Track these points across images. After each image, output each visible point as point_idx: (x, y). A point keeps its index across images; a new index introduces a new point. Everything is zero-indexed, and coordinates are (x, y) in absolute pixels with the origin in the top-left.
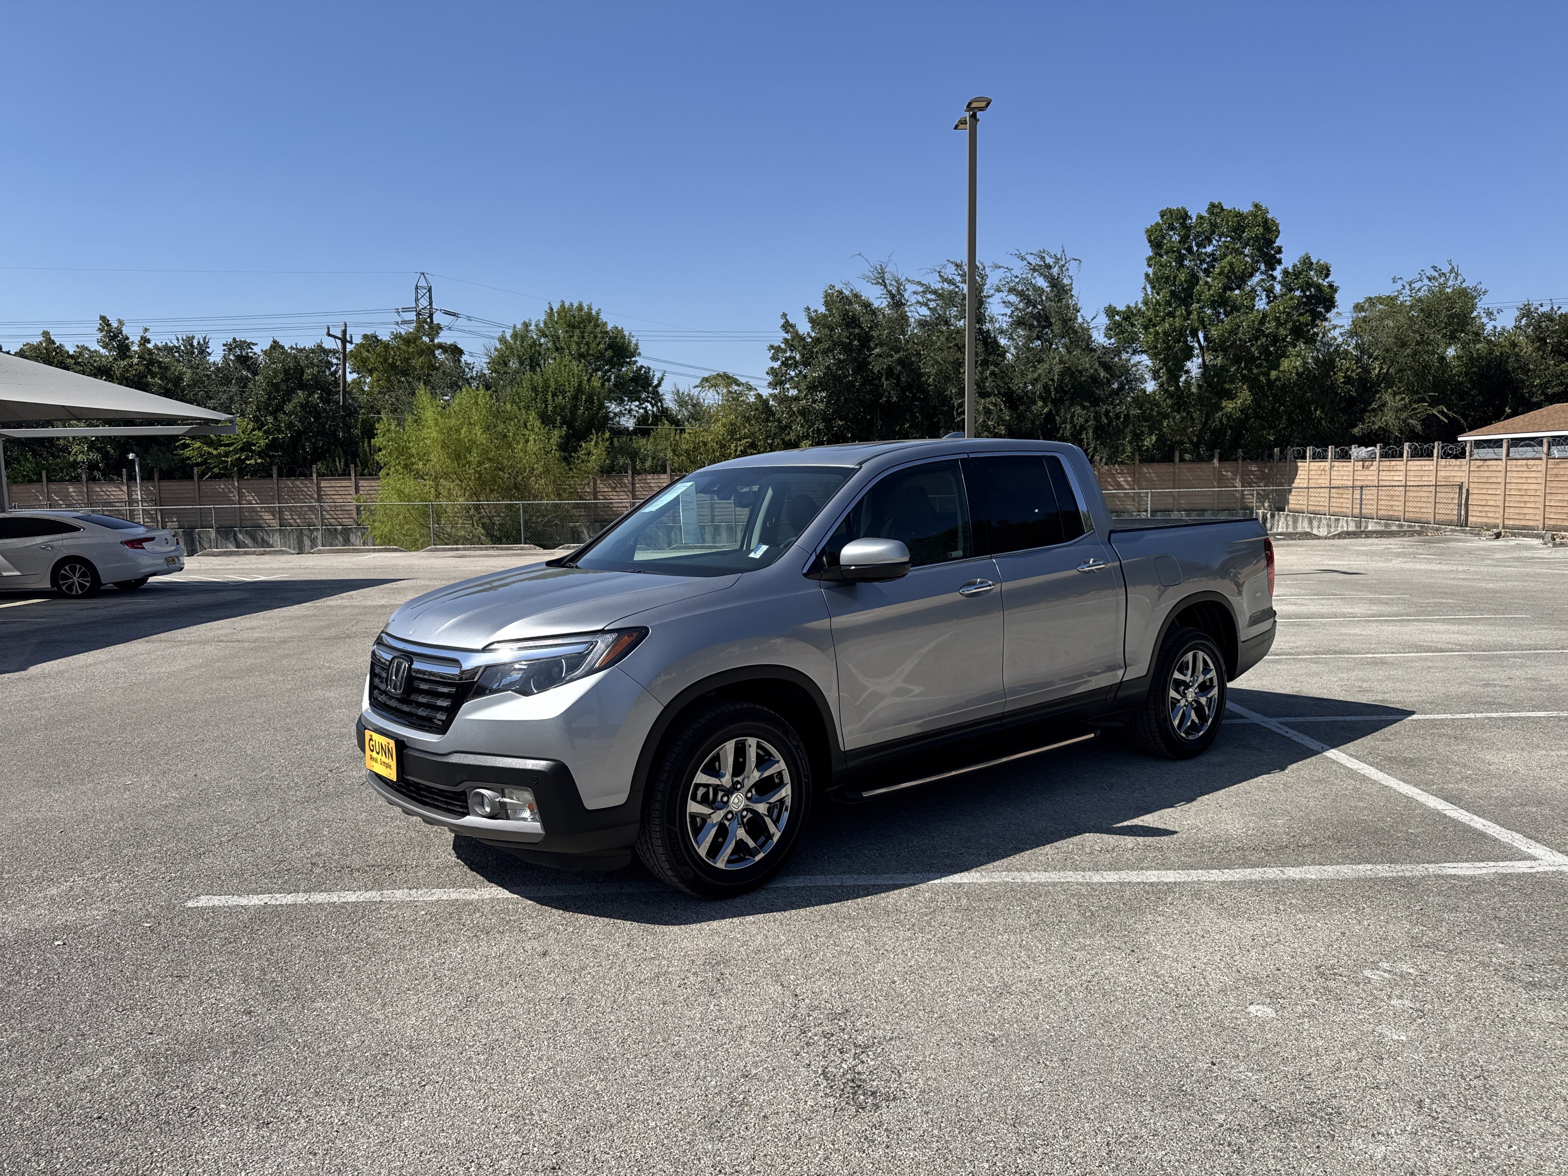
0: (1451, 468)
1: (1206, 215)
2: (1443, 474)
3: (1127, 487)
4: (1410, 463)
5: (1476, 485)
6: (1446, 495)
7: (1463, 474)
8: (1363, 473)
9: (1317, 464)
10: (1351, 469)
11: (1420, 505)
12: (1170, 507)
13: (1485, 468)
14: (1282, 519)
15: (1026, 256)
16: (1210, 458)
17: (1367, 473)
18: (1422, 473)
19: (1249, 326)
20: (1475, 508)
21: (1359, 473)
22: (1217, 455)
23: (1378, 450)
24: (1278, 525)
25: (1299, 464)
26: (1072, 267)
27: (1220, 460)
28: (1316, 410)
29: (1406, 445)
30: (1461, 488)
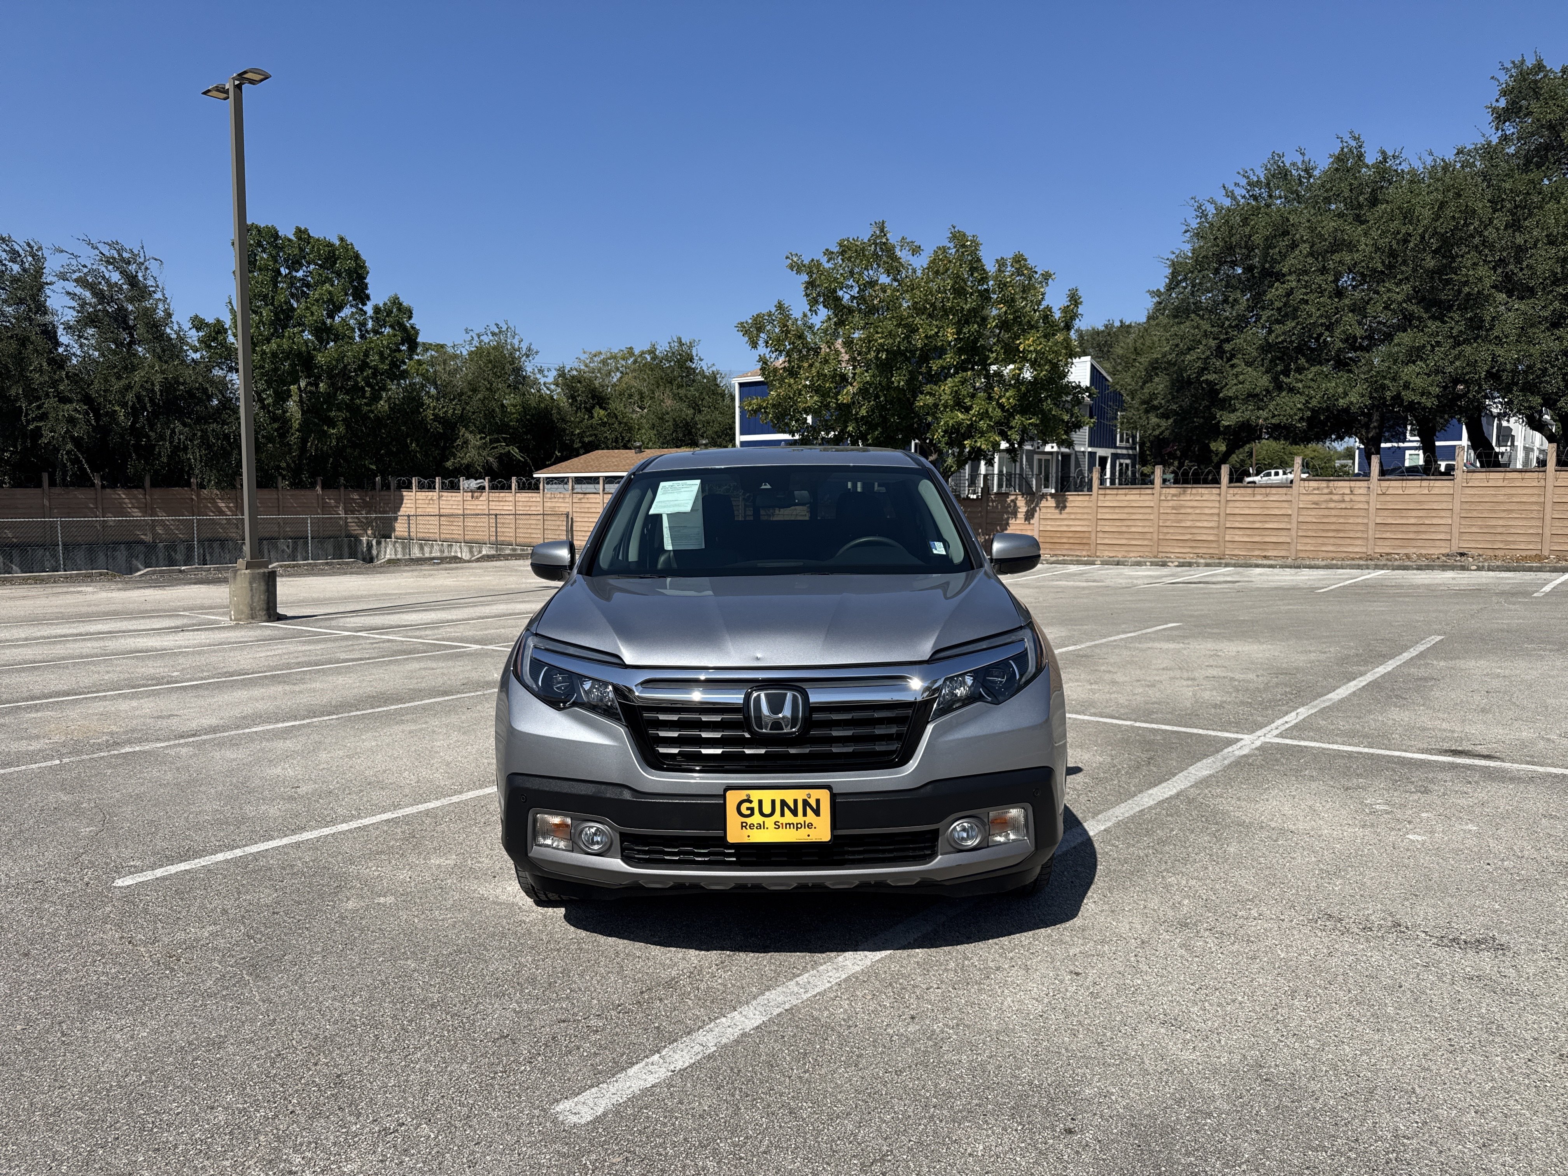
0: (556, 500)
1: (294, 238)
2: (549, 504)
3: (229, 513)
4: (518, 495)
5: (578, 515)
6: (554, 523)
7: (567, 505)
8: (472, 503)
9: (423, 494)
10: (460, 499)
11: (529, 531)
12: (276, 535)
13: (586, 501)
14: (390, 546)
15: (98, 245)
16: (313, 486)
17: (477, 502)
18: (530, 504)
19: (354, 357)
20: (580, 533)
21: (468, 503)
22: (319, 482)
23: (486, 484)
24: (385, 552)
25: (405, 493)
26: (153, 266)
27: (323, 488)
28: (411, 444)
29: (514, 479)
30: (567, 517)
